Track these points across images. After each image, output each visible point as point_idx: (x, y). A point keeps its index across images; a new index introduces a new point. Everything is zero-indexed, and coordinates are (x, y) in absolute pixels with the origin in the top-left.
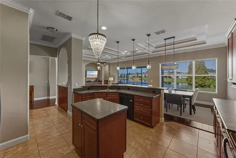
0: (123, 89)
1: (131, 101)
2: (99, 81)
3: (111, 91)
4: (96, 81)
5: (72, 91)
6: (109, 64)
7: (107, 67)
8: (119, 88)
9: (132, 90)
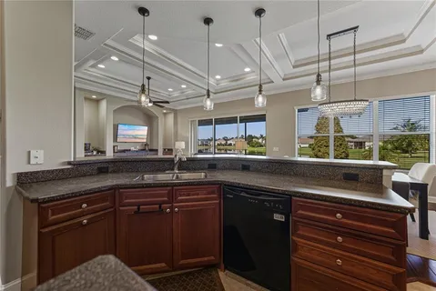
0: (224, 169)
1: (278, 217)
2: (151, 150)
3: (187, 176)
4: (144, 150)
5: (10, 182)
6: (175, 112)
7: (171, 118)
8: (212, 165)
9: (258, 171)
